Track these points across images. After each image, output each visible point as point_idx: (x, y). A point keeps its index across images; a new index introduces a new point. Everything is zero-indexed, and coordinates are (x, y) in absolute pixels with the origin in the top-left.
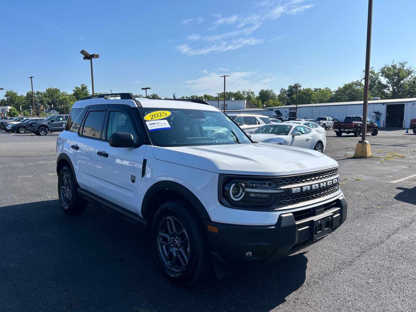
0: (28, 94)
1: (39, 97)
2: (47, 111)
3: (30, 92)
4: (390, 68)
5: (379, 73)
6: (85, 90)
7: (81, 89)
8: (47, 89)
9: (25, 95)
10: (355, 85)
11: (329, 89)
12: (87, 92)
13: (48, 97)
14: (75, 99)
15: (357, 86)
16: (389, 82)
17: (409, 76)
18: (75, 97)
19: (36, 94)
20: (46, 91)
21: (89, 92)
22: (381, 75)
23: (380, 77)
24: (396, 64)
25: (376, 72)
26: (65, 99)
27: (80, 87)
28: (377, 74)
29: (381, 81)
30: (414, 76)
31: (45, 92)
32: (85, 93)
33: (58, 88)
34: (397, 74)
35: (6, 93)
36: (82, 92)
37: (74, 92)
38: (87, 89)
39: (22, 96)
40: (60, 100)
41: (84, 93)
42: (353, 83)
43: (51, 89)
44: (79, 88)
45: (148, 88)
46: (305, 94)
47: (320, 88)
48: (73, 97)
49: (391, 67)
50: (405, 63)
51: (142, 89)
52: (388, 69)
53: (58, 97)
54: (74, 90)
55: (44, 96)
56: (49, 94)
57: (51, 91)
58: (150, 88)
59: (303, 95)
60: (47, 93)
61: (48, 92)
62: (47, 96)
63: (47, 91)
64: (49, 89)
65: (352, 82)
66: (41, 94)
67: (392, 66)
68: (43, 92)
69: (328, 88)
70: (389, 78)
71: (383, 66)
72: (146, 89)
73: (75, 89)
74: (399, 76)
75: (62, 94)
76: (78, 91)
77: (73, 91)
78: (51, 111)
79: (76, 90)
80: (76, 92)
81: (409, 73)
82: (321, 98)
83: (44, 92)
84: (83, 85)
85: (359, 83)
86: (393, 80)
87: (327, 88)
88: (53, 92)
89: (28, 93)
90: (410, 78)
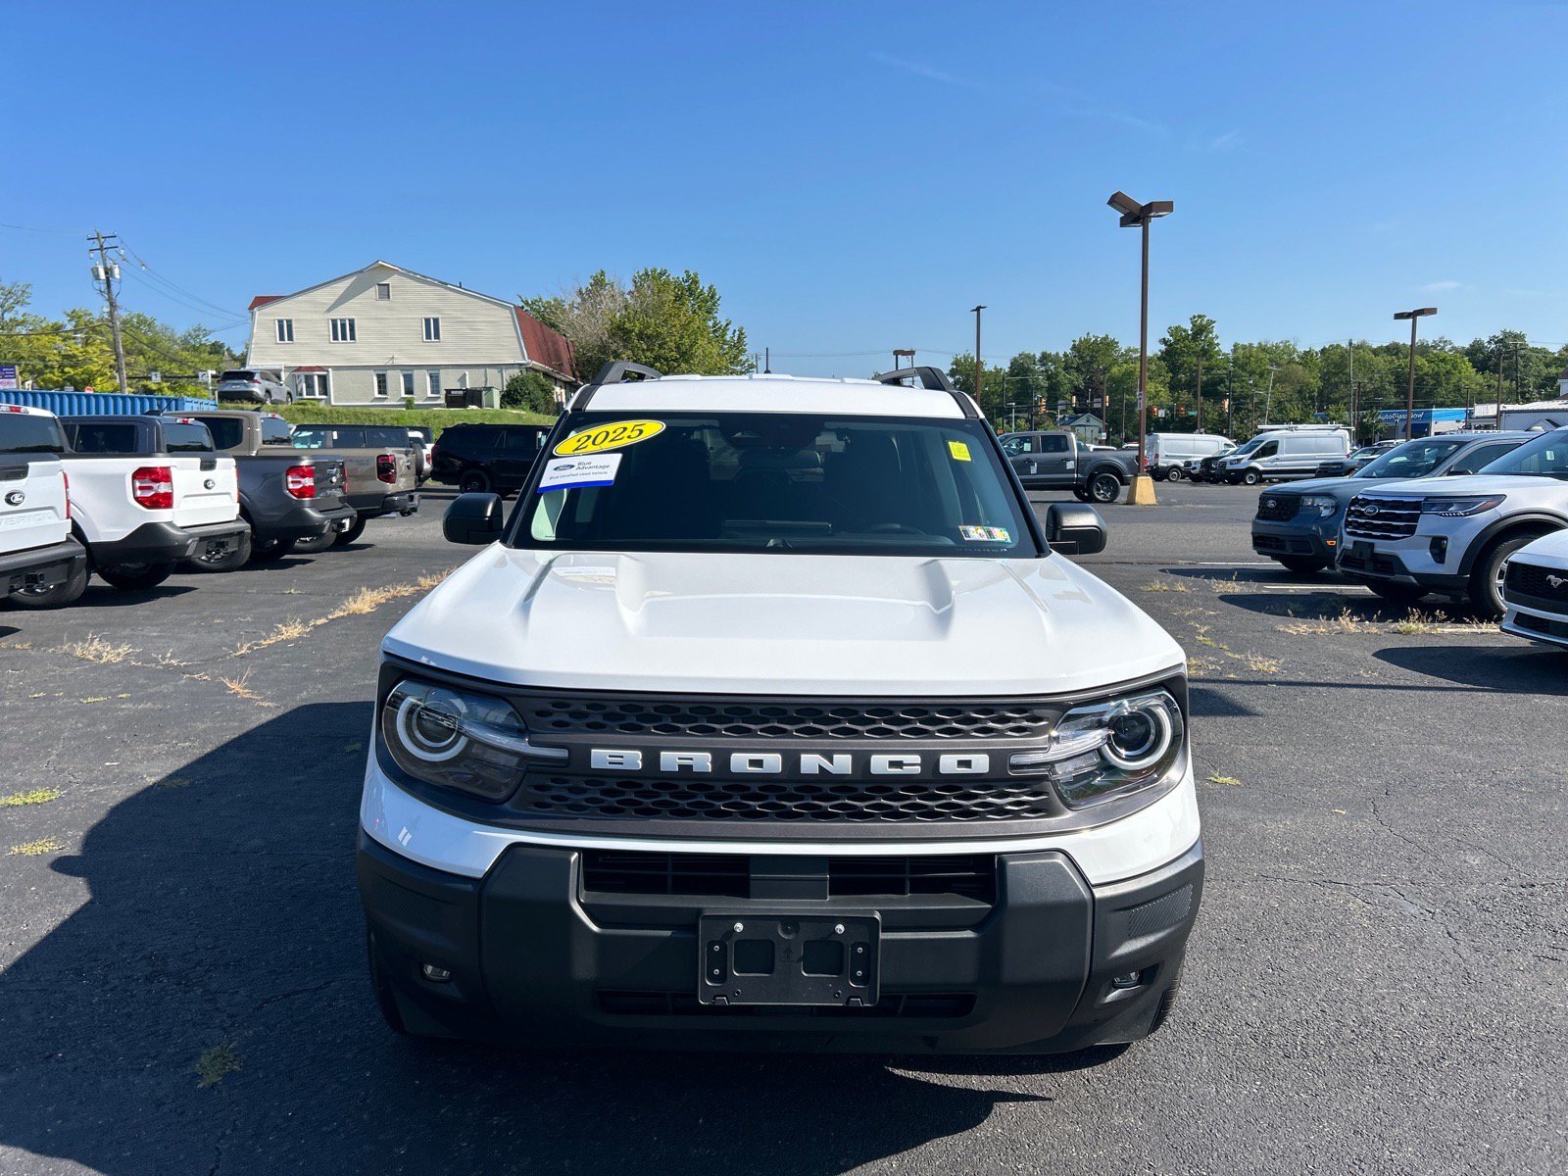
0: (1014, 363)
1: (1046, 371)
2: (1067, 419)
3: (1020, 355)
6: (1206, 337)
7: (1190, 332)
8: (1077, 343)
9: (1006, 367)
12: (1211, 344)
13: (1076, 368)
14: (1164, 373)
18: (1163, 363)
19: (1040, 361)
20: (1072, 349)
21: (1218, 344)
26: (1129, 374)
27: (1188, 326)
31: (1069, 351)
32: (1203, 349)
33: (1111, 337)
35: (953, 364)
36: (1194, 346)
37: (1163, 347)
38: (1211, 333)
39: (998, 371)
40: (1112, 379)
41: (1198, 349)
43: (1087, 341)
44: (1185, 331)
45: (1423, 310)
48: (1159, 367)
51: (1398, 316)
53: (1106, 370)
54: (1164, 339)
55: (1063, 365)
56: (1081, 358)
57: (1089, 349)
58: (1433, 311)
60: (1075, 356)
61: (1079, 352)
62: (1072, 367)
63: (1074, 347)
64: (1080, 340)
66: (1055, 359)
68: (1061, 355)
72: (1413, 315)
73: (1168, 336)
75: (1122, 355)
76: (1177, 341)
77: (1160, 341)
78: (1079, 417)
79: (1171, 338)
80: (1171, 345)
83: (1065, 355)
84: (1200, 316)
88: (1093, 351)
89: (1015, 359)
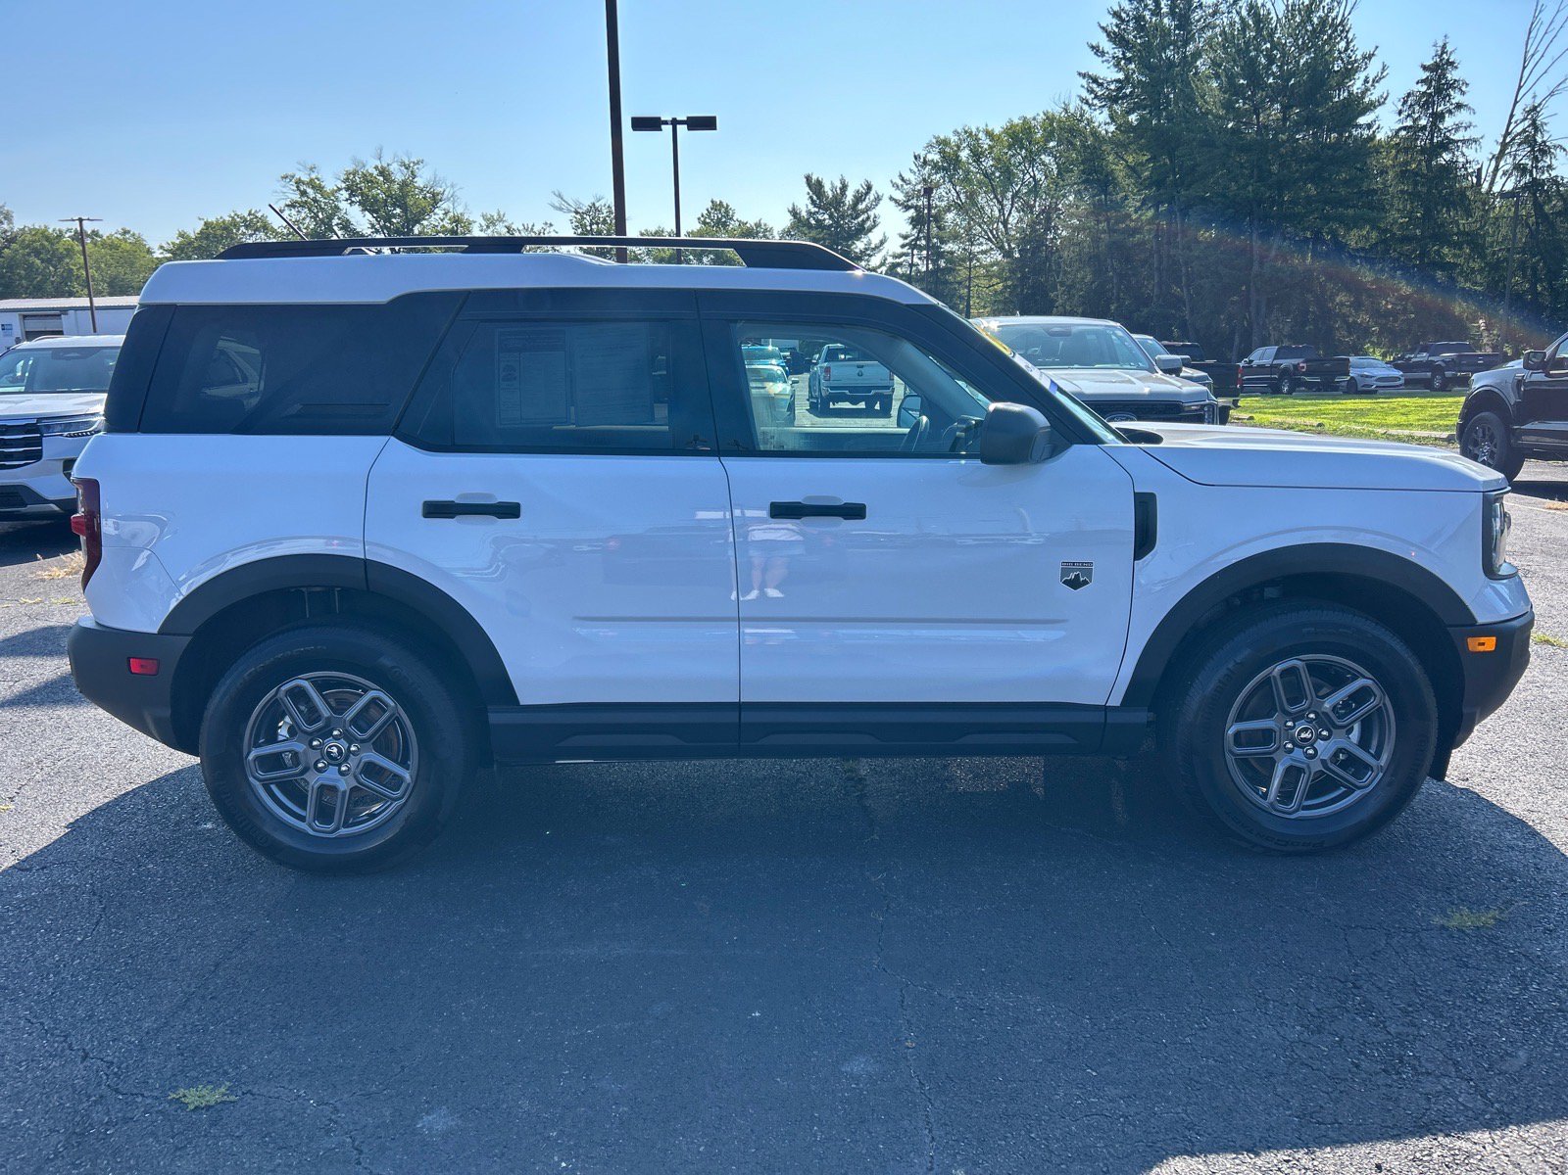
4: (371, 175)
5: (340, 189)
10: (247, 227)
11: (134, 235)
15: (255, 231)
16: (377, 226)
17: (436, 210)
22: (347, 200)
23: (343, 205)
24: (388, 165)
25: (329, 185)
28: (333, 193)
29: (353, 221)
30: (451, 210)
34: (400, 200)
42: (238, 220)
46: (37, 253)
47: (93, 231)
49: (375, 173)
50: (418, 163)
52: (367, 179)
59: (29, 254)
65: (233, 215)
67: (376, 168)
69: (129, 232)
70: (376, 212)
71: (351, 169)
74: (405, 208)
81: (435, 199)
82: (112, 271)
85: (258, 222)
86: (388, 218)
87: (126, 232)
90: (442, 216)
